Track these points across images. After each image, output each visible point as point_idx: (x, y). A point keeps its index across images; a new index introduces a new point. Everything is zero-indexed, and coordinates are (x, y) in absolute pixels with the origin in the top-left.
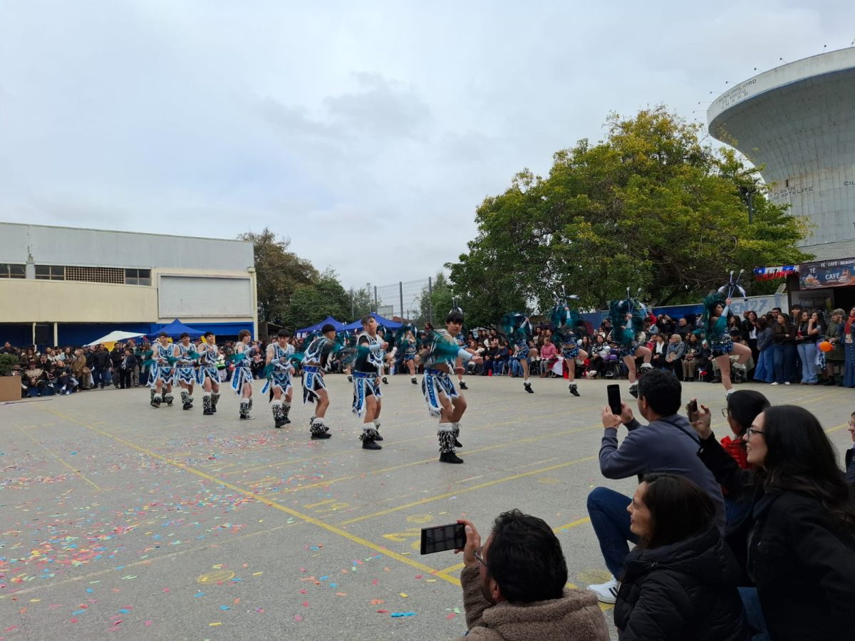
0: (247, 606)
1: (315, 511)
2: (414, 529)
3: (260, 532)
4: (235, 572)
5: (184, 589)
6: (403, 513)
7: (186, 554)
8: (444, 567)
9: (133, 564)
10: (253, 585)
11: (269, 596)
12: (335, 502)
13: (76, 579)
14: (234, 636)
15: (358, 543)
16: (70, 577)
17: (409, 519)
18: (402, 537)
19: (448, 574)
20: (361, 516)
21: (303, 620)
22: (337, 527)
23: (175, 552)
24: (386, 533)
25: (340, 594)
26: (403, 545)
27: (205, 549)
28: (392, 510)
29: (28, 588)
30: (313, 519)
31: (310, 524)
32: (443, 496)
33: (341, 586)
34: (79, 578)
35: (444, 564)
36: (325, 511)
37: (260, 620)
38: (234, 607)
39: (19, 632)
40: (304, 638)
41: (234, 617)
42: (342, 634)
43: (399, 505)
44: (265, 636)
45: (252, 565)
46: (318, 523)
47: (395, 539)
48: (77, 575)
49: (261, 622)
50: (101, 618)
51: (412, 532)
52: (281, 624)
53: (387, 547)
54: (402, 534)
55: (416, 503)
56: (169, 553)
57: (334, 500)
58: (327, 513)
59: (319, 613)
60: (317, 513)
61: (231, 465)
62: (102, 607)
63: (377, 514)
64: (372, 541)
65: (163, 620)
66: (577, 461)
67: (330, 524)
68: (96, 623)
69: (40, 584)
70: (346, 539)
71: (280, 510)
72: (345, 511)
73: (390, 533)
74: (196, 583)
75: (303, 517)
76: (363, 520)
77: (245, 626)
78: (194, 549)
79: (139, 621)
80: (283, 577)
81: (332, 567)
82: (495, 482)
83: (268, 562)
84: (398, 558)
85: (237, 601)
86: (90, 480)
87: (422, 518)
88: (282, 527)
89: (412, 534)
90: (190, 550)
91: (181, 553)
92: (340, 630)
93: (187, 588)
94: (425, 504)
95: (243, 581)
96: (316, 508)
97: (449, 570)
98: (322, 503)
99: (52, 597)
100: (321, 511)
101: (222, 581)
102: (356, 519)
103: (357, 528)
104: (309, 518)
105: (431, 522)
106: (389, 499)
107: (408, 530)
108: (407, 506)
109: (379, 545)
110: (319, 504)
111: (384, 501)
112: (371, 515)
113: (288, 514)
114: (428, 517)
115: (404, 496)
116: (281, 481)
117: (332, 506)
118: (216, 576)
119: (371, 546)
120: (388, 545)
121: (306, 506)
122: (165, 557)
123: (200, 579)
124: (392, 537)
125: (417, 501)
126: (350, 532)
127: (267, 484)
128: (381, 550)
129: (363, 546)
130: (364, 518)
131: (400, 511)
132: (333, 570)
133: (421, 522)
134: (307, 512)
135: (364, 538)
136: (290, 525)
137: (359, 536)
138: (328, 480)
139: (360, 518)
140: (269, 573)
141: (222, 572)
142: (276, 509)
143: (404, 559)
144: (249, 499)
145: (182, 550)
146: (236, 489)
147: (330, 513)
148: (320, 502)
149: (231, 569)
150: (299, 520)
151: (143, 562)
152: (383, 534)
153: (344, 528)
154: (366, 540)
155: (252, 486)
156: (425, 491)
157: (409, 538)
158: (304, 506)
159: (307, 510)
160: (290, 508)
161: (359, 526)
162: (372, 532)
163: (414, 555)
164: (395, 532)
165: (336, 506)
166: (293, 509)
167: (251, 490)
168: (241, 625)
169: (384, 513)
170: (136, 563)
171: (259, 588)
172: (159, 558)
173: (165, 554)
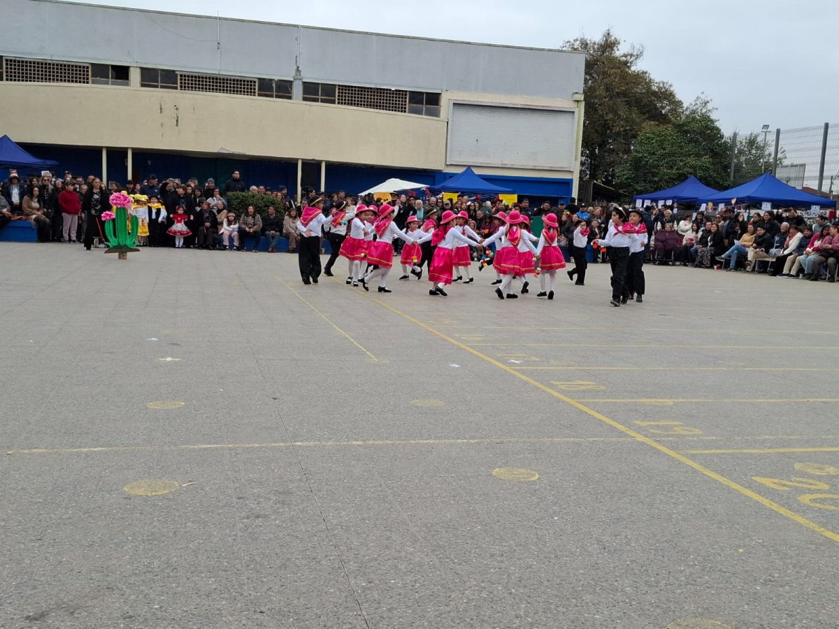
0: (555, 513)
1: (651, 431)
2: (804, 480)
3: (572, 439)
4: (540, 474)
5: (477, 478)
6: (789, 457)
7: (476, 443)
10: (563, 493)
11: (583, 508)
12: (681, 426)
13: (355, 443)
14: (538, 539)
15: (713, 479)
16: (348, 440)
17: (797, 466)
18: (784, 485)
20: (719, 449)
21: (628, 544)
22: (683, 455)
23: (465, 438)
24: (757, 475)
26: (786, 495)
27: (502, 443)
28: (770, 451)
29: (306, 440)
30: (647, 439)
31: (642, 443)
34: (359, 443)
36: (666, 433)
37: (571, 530)
38: (537, 510)
39: (301, 480)
40: (628, 563)
41: (538, 520)
42: (681, 572)
43: (784, 446)
44: (577, 548)
45: (561, 472)
46: (655, 445)
47: (772, 486)
48: (355, 440)
49: (572, 533)
50: (384, 486)
51: (800, 482)
52: (599, 541)
53: (759, 493)
54: (784, 482)
55: (813, 449)
56: (458, 438)
57: (681, 423)
58: (668, 436)
59: (650, 542)
60: (653, 433)
61: (534, 359)
62: (384, 475)
63: (745, 451)
64: (735, 481)
65: (452, 502)
67: (672, 448)
68: (380, 489)
69: (318, 440)
70: (695, 471)
71: (599, 420)
72: (695, 439)
73: (766, 476)
74: (491, 475)
75: (632, 433)
76: (723, 454)
77: (551, 532)
78: (488, 440)
80: (602, 493)
81: (671, 497)
84: (774, 508)
85: (542, 506)
86: (365, 348)
87: (821, 469)
88: (602, 439)
89: (801, 485)
90: (484, 441)
91: (472, 441)
92: (681, 566)
93: (480, 477)
94: (829, 453)
95: (550, 486)
96: (652, 427)
98: (661, 423)
99: (332, 455)
100: (659, 432)
101: (522, 480)
102: (712, 451)
103: (713, 461)
104: (640, 436)
105: (834, 477)
106: (766, 437)
107: (793, 479)
108: (796, 450)
109: (746, 487)
110: (657, 423)
111: (758, 438)
112: (736, 451)
113: (610, 425)
114: (831, 470)
115: (794, 437)
116: (603, 388)
117: (676, 428)
118: (515, 473)
119: (734, 486)
120: (762, 490)
121: (638, 422)
122: (453, 441)
123: (495, 472)
124: (767, 482)
125: (813, 447)
126: (701, 464)
127: (583, 388)
128: (749, 493)
129: (720, 483)
130: (724, 451)
131: (784, 453)
132: (673, 500)
133: (818, 473)
134: (639, 430)
135: (722, 475)
136: (614, 439)
137: (716, 471)
138: (671, 398)
139: (719, 451)
140: (583, 484)
141: (523, 471)
142: (594, 418)
143: (783, 511)
144: (559, 401)
145: (473, 438)
146: (541, 386)
147: (672, 436)
148: (658, 421)
149: (535, 470)
150: (626, 435)
151: (428, 441)
152: (752, 476)
153: (693, 457)
154: (725, 477)
155: (562, 387)
156: (830, 437)
157: (797, 488)
158: (635, 422)
159: (640, 427)
160: (613, 419)
161: (716, 460)
162: (735, 470)
163: (802, 510)
164: (771, 477)
165: (683, 430)
166: (618, 422)
167: (562, 392)
168: (547, 530)
169: (756, 451)
170: (420, 441)
171: (570, 497)
172: (447, 441)
173: (453, 438)
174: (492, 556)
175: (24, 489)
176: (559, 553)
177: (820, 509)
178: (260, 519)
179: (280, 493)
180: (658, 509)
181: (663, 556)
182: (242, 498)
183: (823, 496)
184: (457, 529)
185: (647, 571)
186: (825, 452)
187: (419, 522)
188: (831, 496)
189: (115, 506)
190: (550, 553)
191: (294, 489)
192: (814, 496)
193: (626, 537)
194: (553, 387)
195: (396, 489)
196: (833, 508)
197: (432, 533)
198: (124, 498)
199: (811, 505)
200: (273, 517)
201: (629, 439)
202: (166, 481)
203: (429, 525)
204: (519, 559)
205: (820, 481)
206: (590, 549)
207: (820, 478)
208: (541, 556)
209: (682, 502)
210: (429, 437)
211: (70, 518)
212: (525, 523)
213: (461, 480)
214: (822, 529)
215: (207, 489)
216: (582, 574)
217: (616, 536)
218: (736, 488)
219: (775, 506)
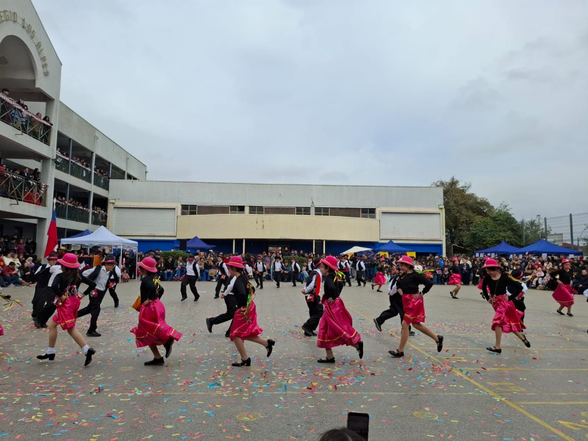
3: (455, 393)
4: (439, 416)
6: (578, 408)
7: (405, 395)
10: (452, 428)
11: (464, 438)
12: (514, 385)
13: (343, 393)
15: (535, 422)
17: (583, 413)
18: (577, 427)
20: (536, 401)
22: (517, 405)
24: (560, 420)
26: (578, 433)
27: (418, 395)
28: (566, 403)
30: (495, 394)
34: (345, 393)
36: (504, 390)
39: (317, 415)
43: (574, 400)
45: (450, 414)
47: (570, 427)
51: (586, 425)
53: (563, 431)
54: (576, 424)
56: (395, 392)
57: (512, 384)
58: (506, 392)
60: (498, 390)
63: (551, 403)
64: (548, 423)
65: (393, 432)
67: (510, 400)
70: (525, 416)
71: (469, 381)
72: (522, 394)
73: (565, 420)
74: (413, 416)
75: (487, 390)
76: (539, 405)
78: (411, 393)
81: (513, 433)
83: (462, 416)
85: (442, 435)
88: (471, 393)
90: (408, 393)
91: (402, 393)
93: (407, 417)
95: (445, 423)
96: (497, 386)
98: (503, 384)
100: (502, 390)
101: (430, 419)
102: (533, 403)
103: (534, 409)
104: (491, 392)
106: (563, 394)
107: (581, 422)
108: (579, 403)
109: (555, 427)
110: (500, 384)
111: (558, 394)
112: (547, 403)
113: (475, 386)
115: (578, 394)
116: (469, 361)
117: (510, 387)
118: (426, 414)
119: (547, 426)
120: (563, 429)
121: (490, 383)
123: (416, 413)
124: (567, 424)
126: (527, 411)
127: (457, 361)
128: (557, 432)
129: (540, 424)
130: (538, 403)
131: (574, 405)
134: (490, 388)
135: (540, 419)
137: (536, 416)
138: (506, 368)
139: (536, 403)
141: (430, 413)
142: (466, 380)
145: (402, 391)
146: (435, 360)
147: (509, 392)
148: (501, 382)
149: (436, 413)
150: (484, 392)
151: (379, 393)
152: (557, 420)
153: (522, 406)
154: (542, 420)
155: (447, 360)
157: (584, 429)
158: (488, 383)
159: (491, 386)
160: (476, 381)
161: (535, 409)
162: (547, 416)
164: (569, 421)
165: (515, 388)
166: (479, 383)
167: (446, 363)
169: (558, 403)
170: (376, 393)
171: (456, 431)
172: (389, 393)
173: (392, 392)
175: (194, 415)
178: (298, 438)
179: (308, 423)
182: (290, 425)
189: (232, 427)
194: (442, 360)
198: (237, 422)
200: (304, 437)
202: (255, 413)
210: (380, 391)
211: (213, 433)
213: (397, 418)
215: (273, 418)
218: (548, 427)
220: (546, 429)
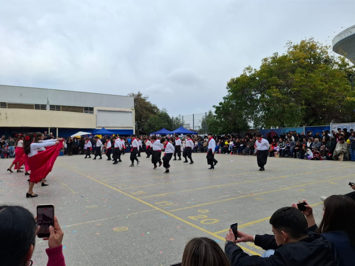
0: (133, 242)
1: (160, 205)
2: (201, 215)
3: (138, 213)
4: (128, 227)
7: (109, 219)
8: (215, 231)
9: (88, 222)
10: (136, 233)
11: (142, 238)
13: (66, 226)
14: (129, 253)
15: (178, 219)
17: (199, 211)
18: (196, 218)
19: (217, 234)
21: (156, 249)
22: (169, 212)
23: (104, 218)
25: (171, 239)
26: (197, 221)
27: (116, 218)
28: (191, 207)
30: (159, 208)
31: (158, 210)
32: (213, 202)
33: (171, 236)
35: (214, 230)
36: (163, 205)
37: (139, 247)
38: (128, 242)
40: (157, 256)
41: (128, 245)
42: (172, 256)
43: (195, 205)
44: (141, 254)
45: (135, 225)
46: (161, 210)
48: (67, 225)
49: (139, 248)
51: (200, 216)
52: (147, 249)
53: (190, 222)
55: (201, 205)
56: (102, 218)
57: (167, 202)
58: (164, 206)
59: (163, 246)
61: (125, 185)
62: (77, 238)
63: (185, 208)
64: (183, 219)
65: (100, 244)
66: (272, 191)
67: (166, 211)
68: (75, 244)
70: (173, 218)
71: (145, 204)
72: (172, 206)
73: (191, 216)
74: (113, 231)
75: (155, 207)
76: (180, 210)
77: (133, 249)
78: (112, 217)
79: (91, 244)
80: (147, 231)
81: (167, 228)
82: (236, 198)
83: (142, 224)
85: (130, 239)
86: (71, 189)
87: (205, 211)
88: (146, 211)
91: (107, 219)
93: (109, 233)
94: (206, 205)
95: (132, 231)
97: (217, 233)
98: (163, 202)
100: (162, 205)
101: (123, 231)
102: (177, 210)
103: (177, 213)
104: (157, 208)
105: (208, 213)
107: (198, 215)
108: (197, 206)
109: (187, 221)
110: (161, 203)
111: (188, 203)
112: (183, 208)
113: (149, 206)
114: (207, 211)
115: (197, 201)
116: (146, 193)
117: (166, 204)
118: (121, 228)
119: (184, 221)
120: (190, 221)
122: (100, 220)
123: (114, 229)
124: (192, 218)
125: (202, 204)
126: (174, 215)
127: (140, 193)
128: (188, 223)
129: (180, 221)
131: (195, 207)
132: (168, 229)
133: (204, 212)
134: (157, 206)
135: (180, 218)
136: (150, 210)
137: (178, 216)
138: (164, 193)
140: (142, 229)
141: (123, 227)
142: (144, 204)
143: (197, 227)
144: (133, 199)
145: (107, 217)
146: (127, 195)
147: (166, 206)
150: (153, 208)
152: (188, 216)
153: (172, 213)
155: (134, 194)
156: (205, 200)
157: (199, 219)
158: (155, 203)
159: (157, 205)
160: (149, 203)
162: (183, 215)
163: (202, 226)
164: (193, 216)
165: (169, 204)
166: (151, 204)
167: (134, 196)
168: (131, 249)
169: (188, 208)
170: (89, 222)
171: (138, 234)
172: (98, 220)
173: (100, 219)
174: (114, 263)
176: (135, 257)
177: (206, 224)
179: (38, 252)
180: (164, 233)
181: (167, 251)
183: (206, 220)
184: (102, 255)
185: (162, 258)
186: (205, 205)
187: (89, 255)
188: (209, 219)
190: (132, 258)
191: (43, 250)
192: (204, 220)
193: (155, 246)
194: (131, 195)
195: (80, 243)
196: (209, 223)
197: (94, 258)
199: (204, 223)
201: (154, 210)
203: (92, 255)
204: (123, 263)
205: (205, 215)
206: (145, 253)
207: (205, 214)
208: (130, 260)
209: (170, 230)
210: (93, 220)
212: (124, 247)
213: (103, 235)
214: (208, 231)
216: (143, 264)
217: (152, 246)
219: (195, 226)
220: (183, 223)
